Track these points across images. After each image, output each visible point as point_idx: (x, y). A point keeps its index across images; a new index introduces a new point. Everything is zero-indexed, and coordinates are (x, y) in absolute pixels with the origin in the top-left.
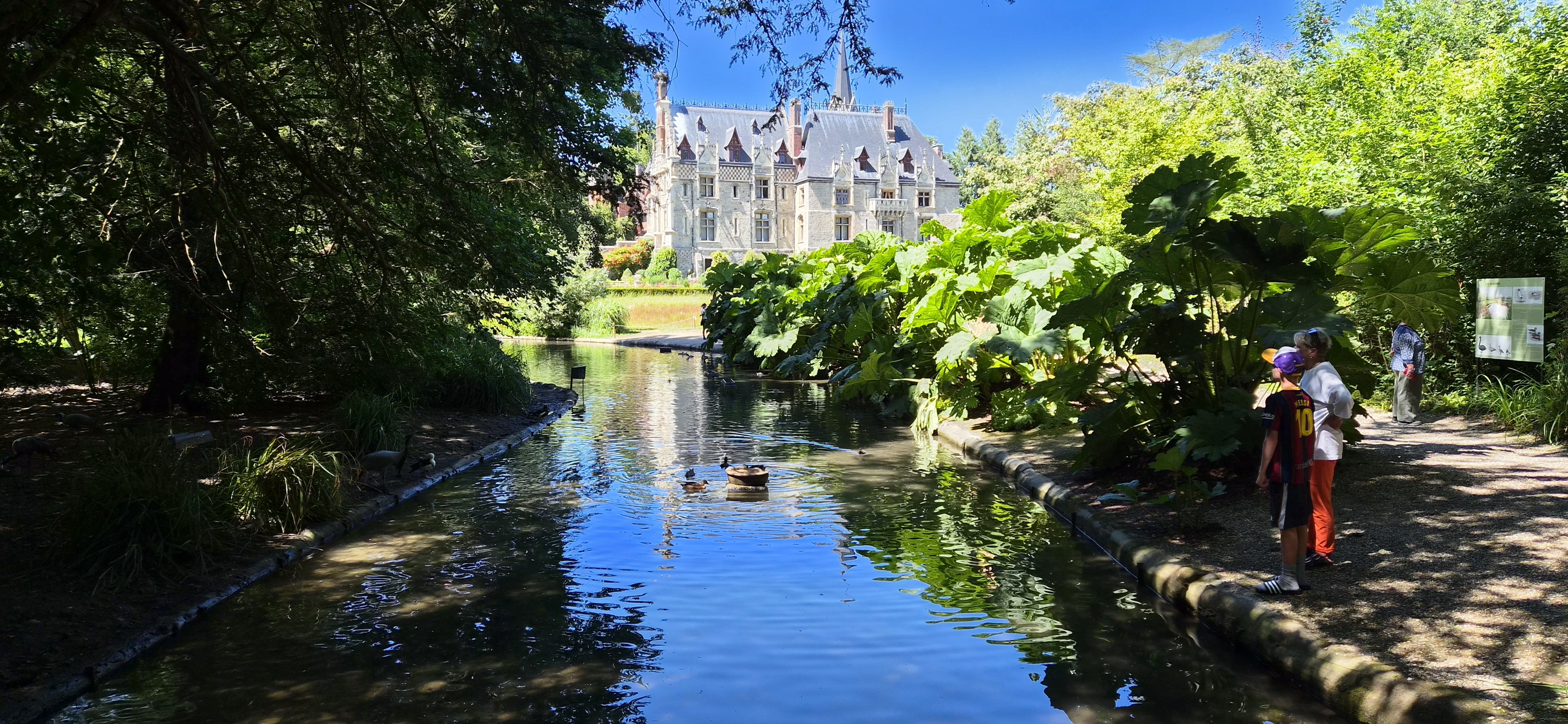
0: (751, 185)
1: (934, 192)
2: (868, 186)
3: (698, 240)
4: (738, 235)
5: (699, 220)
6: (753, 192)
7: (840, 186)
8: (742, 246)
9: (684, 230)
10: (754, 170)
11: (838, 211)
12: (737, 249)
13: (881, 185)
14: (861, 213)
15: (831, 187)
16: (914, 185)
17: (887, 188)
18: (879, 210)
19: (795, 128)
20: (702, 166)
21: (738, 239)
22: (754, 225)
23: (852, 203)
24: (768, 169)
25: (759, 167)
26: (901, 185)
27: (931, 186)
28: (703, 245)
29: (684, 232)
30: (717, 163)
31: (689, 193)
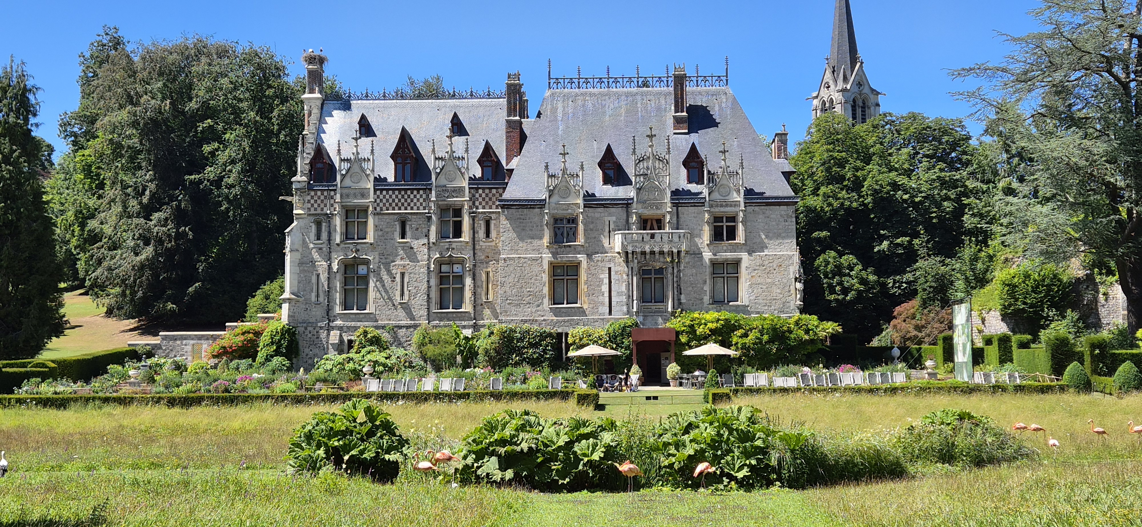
0: (429, 218)
1: (741, 214)
2: (613, 210)
3: (338, 309)
4: (406, 297)
5: (339, 276)
6: (433, 229)
7: (560, 213)
8: (412, 318)
9: (314, 295)
10: (433, 192)
11: (554, 254)
12: (402, 323)
13: (635, 208)
14: (597, 257)
15: (542, 215)
16: (703, 204)
17: (648, 213)
18: (630, 249)
19: (507, 121)
20: (345, 191)
21: (406, 307)
22: (433, 282)
23: (581, 240)
24: (459, 191)
25: (443, 190)
26: (676, 205)
27: (736, 204)
28: (343, 317)
29: (313, 298)
30: (370, 185)
31: (324, 235)
